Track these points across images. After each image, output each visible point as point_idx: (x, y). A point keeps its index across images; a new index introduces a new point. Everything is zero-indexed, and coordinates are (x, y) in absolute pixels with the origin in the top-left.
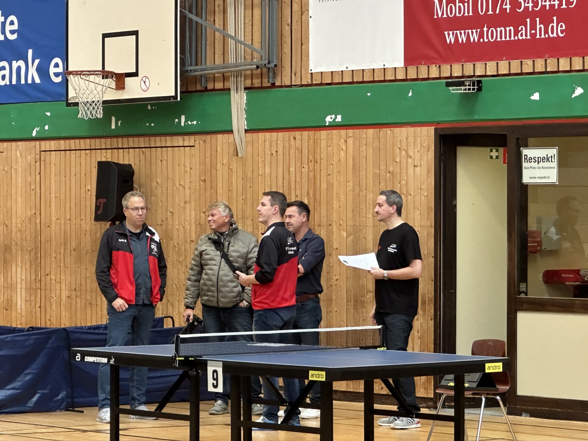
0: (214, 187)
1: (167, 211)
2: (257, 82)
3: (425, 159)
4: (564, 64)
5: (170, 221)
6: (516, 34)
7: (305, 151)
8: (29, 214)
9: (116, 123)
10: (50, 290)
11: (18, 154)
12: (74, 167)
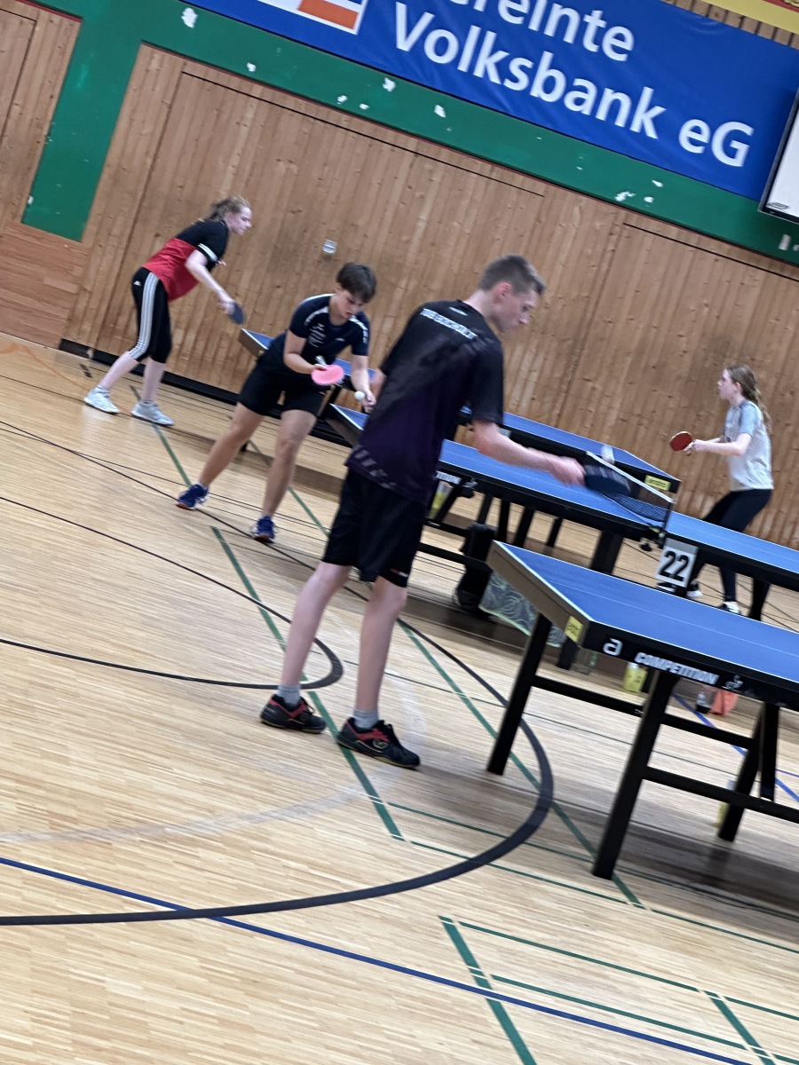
8: (574, 294)
9: (791, 245)
10: (589, 401)
11: (576, 211)
12: (686, 267)
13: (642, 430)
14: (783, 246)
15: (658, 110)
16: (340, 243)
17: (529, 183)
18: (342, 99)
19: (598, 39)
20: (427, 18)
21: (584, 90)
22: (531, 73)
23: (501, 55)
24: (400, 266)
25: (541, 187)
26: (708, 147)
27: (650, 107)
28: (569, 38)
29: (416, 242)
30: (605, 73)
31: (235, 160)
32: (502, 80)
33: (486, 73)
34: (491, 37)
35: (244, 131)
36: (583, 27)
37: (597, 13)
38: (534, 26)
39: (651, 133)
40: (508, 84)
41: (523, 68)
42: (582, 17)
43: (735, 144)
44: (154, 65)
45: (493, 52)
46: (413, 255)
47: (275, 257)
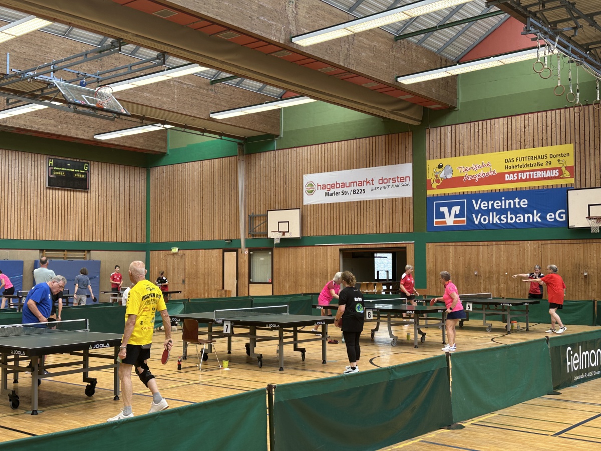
11: (528, 245)
12: (561, 250)
15: (539, 214)
16: (478, 272)
17: (515, 243)
19: (519, 204)
20: (480, 215)
21: (520, 217)
22: (507, 218)
23: (498, 216)
24: (492, 272)
25: (518, 242)
26: (555, 218)
27: (537, 215)
28: (512, 206)
29: (494, 266)
30: (523, 211)
31: (451, 261)
32: (500, 222)
33: (496, 221)
34: (495, 213)
35: (451, 254)
36: (514, 203)
37: (517, 199)
38: (503, 207)
39: (539, 220)
40: (502, 222)
41: (504, 217)
42: (514, 201)
43: (562, 215)
44: (429, 247)
45: (496, 217)
46: (495, 268)
47: (466, 280)
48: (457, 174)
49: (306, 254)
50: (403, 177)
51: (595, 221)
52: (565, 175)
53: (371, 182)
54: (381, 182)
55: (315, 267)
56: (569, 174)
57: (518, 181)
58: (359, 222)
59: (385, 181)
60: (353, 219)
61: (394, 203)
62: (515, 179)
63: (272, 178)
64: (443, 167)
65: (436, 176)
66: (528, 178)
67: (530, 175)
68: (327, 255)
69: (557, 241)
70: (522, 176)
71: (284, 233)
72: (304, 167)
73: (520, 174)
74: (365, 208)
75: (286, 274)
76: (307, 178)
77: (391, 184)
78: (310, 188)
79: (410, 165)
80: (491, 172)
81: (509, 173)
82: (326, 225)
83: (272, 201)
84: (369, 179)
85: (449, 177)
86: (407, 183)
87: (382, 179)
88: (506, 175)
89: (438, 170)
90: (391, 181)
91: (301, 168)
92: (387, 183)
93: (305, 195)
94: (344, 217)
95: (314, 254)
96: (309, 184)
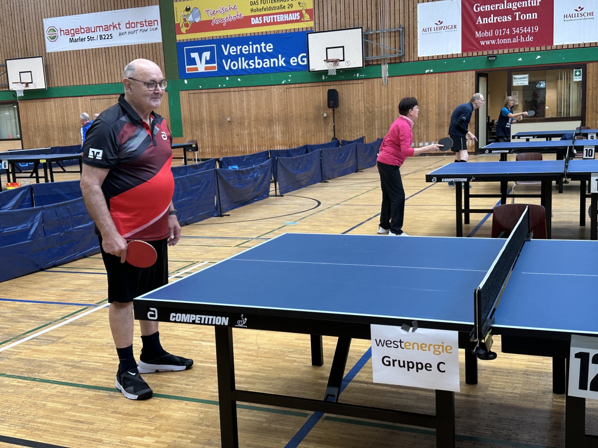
0: (373, 95)
1: (350, 104)
2: (393, 61)
3: (471, 81)
4: (532, 49)
5: (352, 107)
6: (512, 40)
7: (416, 82)
8: (282, 109)
9: (325, 77)
10: (294, 133)
11: (275, 90)
12: (303, 93)
13: (308, 135)
14: (323, 78)
15: (284, 59)
16: (231, 118)
17: (263, 88)
18: (220, 86)
19: (265, 49)
20: (229, 60)
21: (266, 61)
22: (254, 63)
23: (247, 62)
24: (244, 118)
25: (266, 87)
26: (298, 62)
27: (282, 59)
28: (259, 51)
29: (245, 112)
30: (269, 56)
31: (205, 108)
32: (249, 67)
33: (245, 67)
34: (243, 58)
36: (261, 47)
37: (263, 43)
38: (251, 52)
39: (284, 65)
40: (251, 67)
41: (252, 62)
42: (260, 45)
43: (303, 59)
44: (183, 94)
45: (245, 62)
46: (246, 114)
47: (219, 126)
48: (205, 17)
49: (55, 106)
50: (151, 21)
51: (332, 63)
52: (305, 18)
53: (117, 26)
54: (128, 26)
55: (66, 120)
56: (309, 17)
57: (263, 25)
58: (109, 70)
59: (133, 25)
60: (102, 67)
61: (144, 49)
62: (261, 23)
63: (8, 23)
64: (191, 10)
65: (185, 20)
66: (272, 21)
67: (274, 18)
68: (78, 106)
69: (300, 85)
70: (267, 19)
71: (27, 84)
72: (43, 10)
73: (264, 17)
74: (114, 55)
75: (35, 128)
76: (48, 23)
77: (139, 28)
78: (52, 34)
79: (157, 8)
80: (237, 15)
81: (255, 17)
82: (74, 74)
83: (11, 49)
84: (116, 23)
85: (197, 20)
86: (155, 27)
87: (129, 23)
88: (252, 19)
89: (186, 13)
90: (138, 25)
91: (39, 11)
92: (134, 27)
93: (47, 41)
94: (92, 65)
95: (64, 105)
96: (50, 29)
